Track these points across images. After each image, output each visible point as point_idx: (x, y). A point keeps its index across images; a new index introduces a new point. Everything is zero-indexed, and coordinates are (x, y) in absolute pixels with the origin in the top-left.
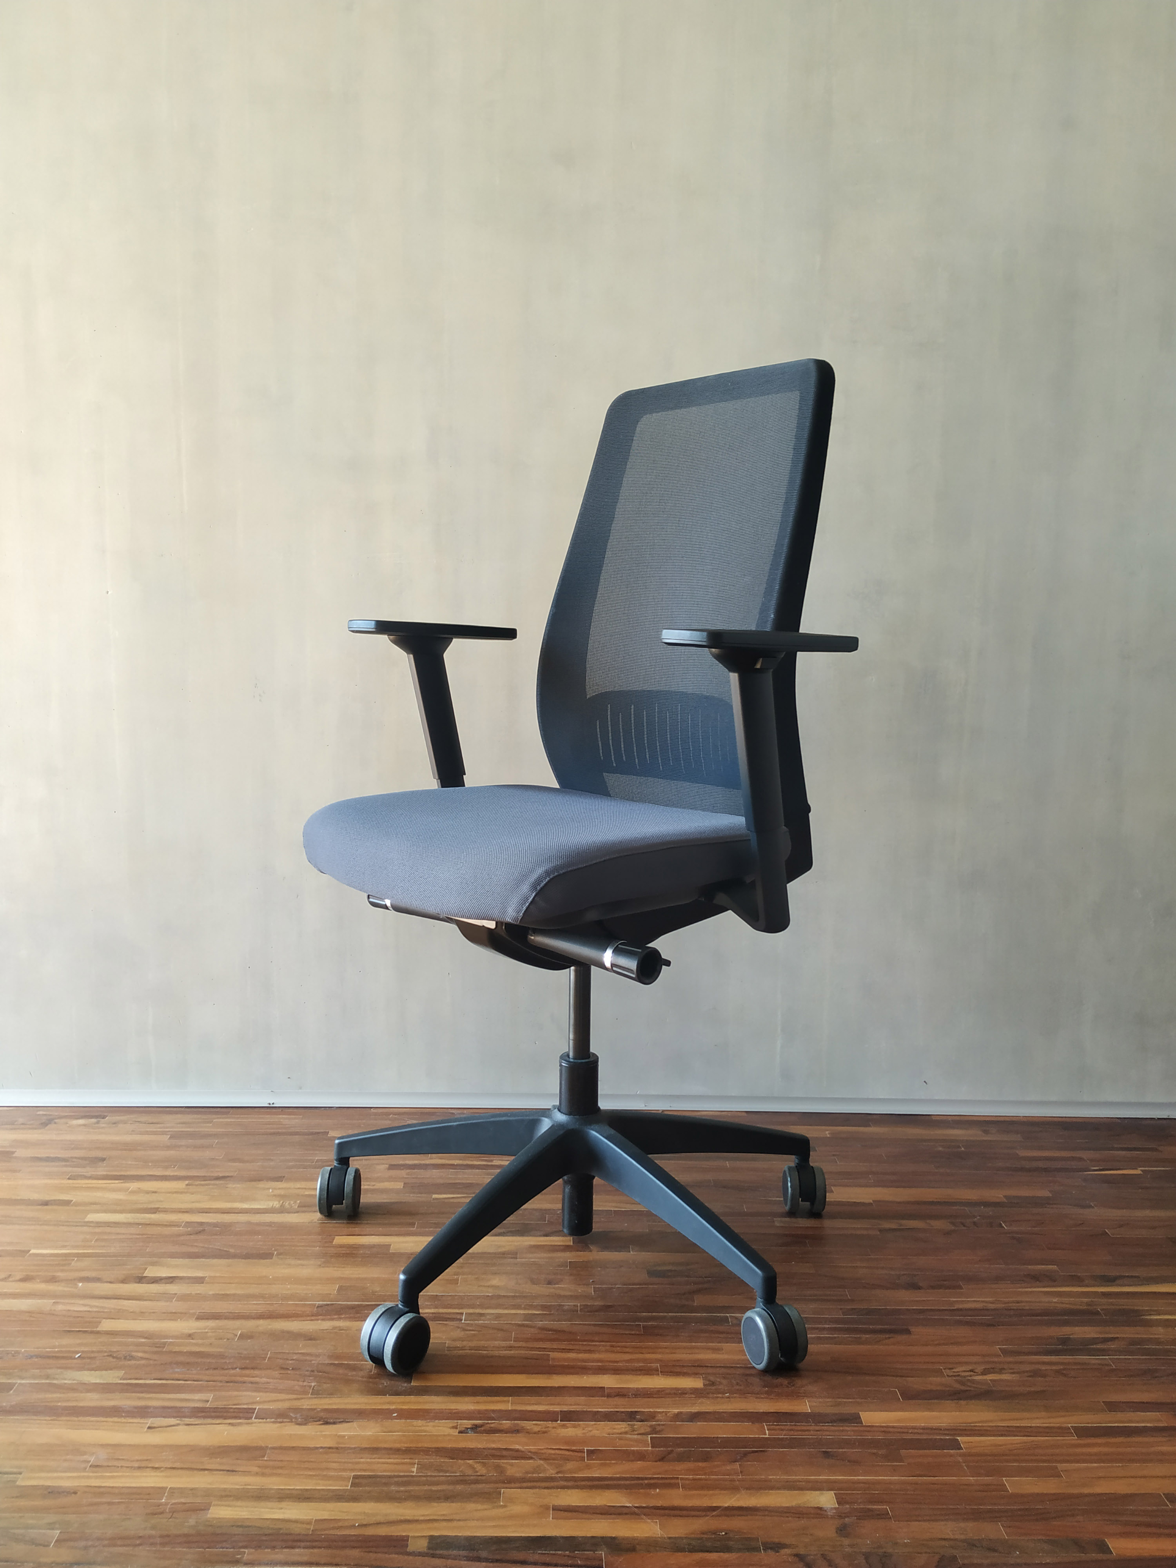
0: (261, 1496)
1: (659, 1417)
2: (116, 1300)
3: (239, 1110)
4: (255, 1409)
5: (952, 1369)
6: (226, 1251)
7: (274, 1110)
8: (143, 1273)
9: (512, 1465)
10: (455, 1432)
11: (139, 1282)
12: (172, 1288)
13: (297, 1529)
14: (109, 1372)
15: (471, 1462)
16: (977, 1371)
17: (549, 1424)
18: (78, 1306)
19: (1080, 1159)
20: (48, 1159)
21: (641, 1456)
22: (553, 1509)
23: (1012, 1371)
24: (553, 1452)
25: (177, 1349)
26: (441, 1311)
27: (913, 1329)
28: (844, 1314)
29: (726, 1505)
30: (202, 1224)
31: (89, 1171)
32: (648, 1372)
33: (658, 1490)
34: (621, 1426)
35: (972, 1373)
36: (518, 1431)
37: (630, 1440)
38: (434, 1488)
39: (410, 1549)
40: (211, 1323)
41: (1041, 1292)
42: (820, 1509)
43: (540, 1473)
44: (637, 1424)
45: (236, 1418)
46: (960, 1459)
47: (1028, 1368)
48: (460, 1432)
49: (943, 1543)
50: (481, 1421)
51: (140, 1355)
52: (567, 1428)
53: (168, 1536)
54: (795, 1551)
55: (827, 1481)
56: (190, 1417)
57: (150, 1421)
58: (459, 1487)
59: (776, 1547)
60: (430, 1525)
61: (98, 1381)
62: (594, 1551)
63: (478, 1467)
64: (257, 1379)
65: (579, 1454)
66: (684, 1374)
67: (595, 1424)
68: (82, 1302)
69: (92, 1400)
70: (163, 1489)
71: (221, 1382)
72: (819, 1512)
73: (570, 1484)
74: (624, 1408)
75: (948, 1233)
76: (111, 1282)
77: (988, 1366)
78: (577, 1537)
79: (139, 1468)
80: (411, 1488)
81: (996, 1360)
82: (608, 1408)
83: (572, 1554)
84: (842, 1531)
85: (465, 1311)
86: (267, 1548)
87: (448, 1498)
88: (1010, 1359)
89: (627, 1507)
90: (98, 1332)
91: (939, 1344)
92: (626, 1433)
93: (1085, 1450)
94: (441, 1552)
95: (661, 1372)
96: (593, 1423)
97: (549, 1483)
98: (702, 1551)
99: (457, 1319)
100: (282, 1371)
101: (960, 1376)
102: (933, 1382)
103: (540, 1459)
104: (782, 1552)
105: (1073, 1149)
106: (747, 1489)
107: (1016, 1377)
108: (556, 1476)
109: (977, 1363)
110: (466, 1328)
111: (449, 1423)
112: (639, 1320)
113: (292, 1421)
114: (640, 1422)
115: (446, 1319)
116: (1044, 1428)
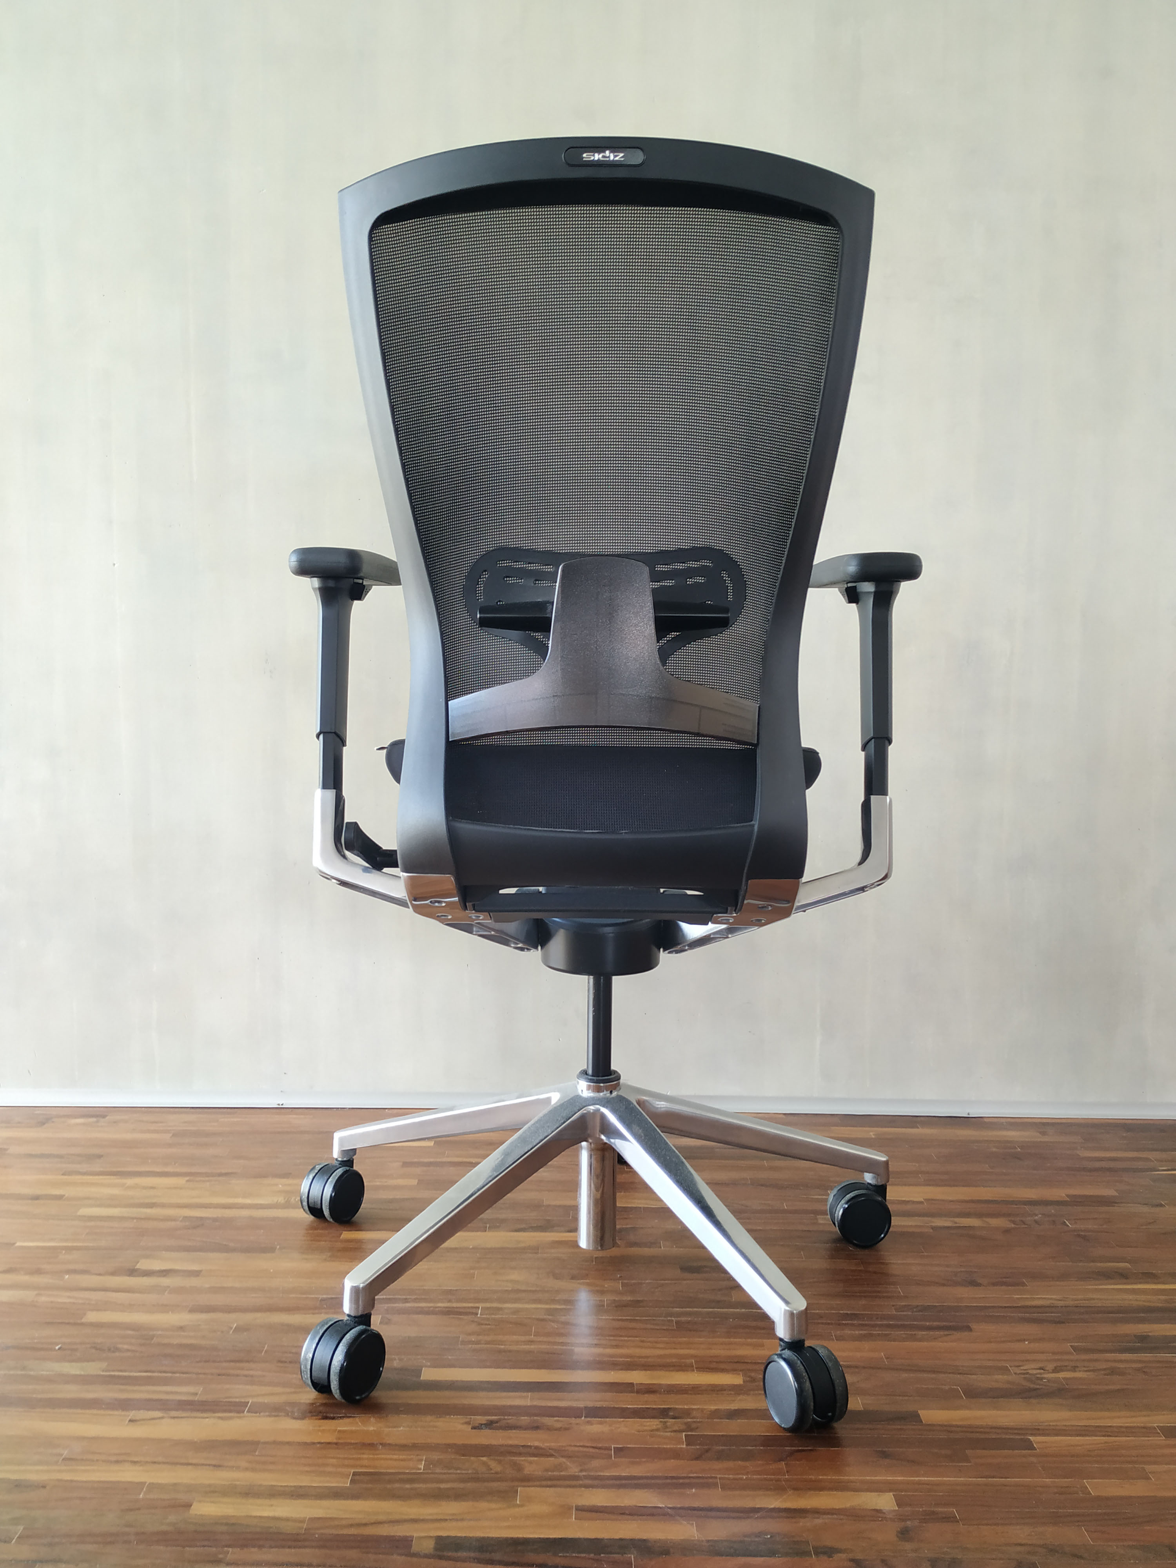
0: (250, 1493)
1: (694, 1413)
2: (103, 1292)
3: (246, 1110)
4: (249, 1402)
5: (1020, 1366)
6: (225, 1245)
7: (283, 1111)
8: (135, 1266)
9: (531, 1463)
10: (468, 1428)
11: (130, 1275)
12: (165, 1281)
13: (288, 1528)
14: (90, 1363)
15: (484, 1459)
16: (1047, 1369)
17: (573, 1420)
18: (63, 1298)
19: (1147, 1160)
20: (42, 1156)
21: (676, 1455)
22: (576, 1509)
23: (1086, 1369)
24: (577, 1449)
25: (166, 1341)
26: (455, 1305)
27: (974, 1326)
28: (896, 1310)
29: (772, 1507)
30: (201, 1218)
31: (84, 1167)
32: (681, 1367)
33: (694, 1490)
34: (653, 1423)
35: (1042, 1371)
36: (537, 1428)
37: (662, 1437)
38: (443, 1486)
39: (415, 1548)
40: (204, 1316)
41: (1114, 1289)
42: (879, 1511)
43: (561, 1471)
44: (671, 1421)
45: (225, 1411)
46: (1034, 1459)
47: (1104, 1365)
48: (473, 1428)
49: (1021, 1549)
50: (496, 1417)
51: (126, 1347)
52: (592, 1424)
53: (143, 1533)
54: (851, 1556)
55: (883, 1482)
56: (177, 1410)
57: (132, 1414)
58: (470, 1485)
59: (829, 1552)
60: (437, 1525)
61: (78, 1373)
62: (622, 1554)
63: (493, 1464)
64: (251, 1373)
65: (606, 1452)
66: (723, 1370)
67: (623, 1421)
68: (68, 1294)
69: (72, 1391)
70: (142, 1484)
71: (212, 1374)
72: (877, 1515)
73: (596, 1482)
74: (655, 1405)
75: (1007, 1231)
76: (100, 1275)
77: (1059, 1364)
78: (603, 1539)
79: (117, 1462)
80: (416, 1486)
81: (1067, 1357)
82: (637, 1405)
83: (597, 1557)
84: (904, 1534)
85: (481, 1305)
86: (254, 1547)
87: (458, 1496)
88: (1085, 1357)
89: (660, 1508)
90: (82, 1324)
91: (1004, 1342)
92: (658, 1430)
94: (450, 1554)
95: (696, 1368)
96: (622, 1419)
97: (572, 1481)
98: (744, 1555)
99: (472, 1313)
100: (280, 1364)
101: (1028, 1373)
102: (999, 1380)
103: (562, 1457)
104: (837, 1556)
105: (1138, 1150)
106: (795, 1489)
107: (1091, 1375)
108: (580, 1474)
109: (1047, 1361)
110: (482, 1322)
111: (461, 1419)
112: (671, 1315)
113: (288, 1415)
114: (673, 1419)
115: (460, 1313)
116: (1127, 1427)
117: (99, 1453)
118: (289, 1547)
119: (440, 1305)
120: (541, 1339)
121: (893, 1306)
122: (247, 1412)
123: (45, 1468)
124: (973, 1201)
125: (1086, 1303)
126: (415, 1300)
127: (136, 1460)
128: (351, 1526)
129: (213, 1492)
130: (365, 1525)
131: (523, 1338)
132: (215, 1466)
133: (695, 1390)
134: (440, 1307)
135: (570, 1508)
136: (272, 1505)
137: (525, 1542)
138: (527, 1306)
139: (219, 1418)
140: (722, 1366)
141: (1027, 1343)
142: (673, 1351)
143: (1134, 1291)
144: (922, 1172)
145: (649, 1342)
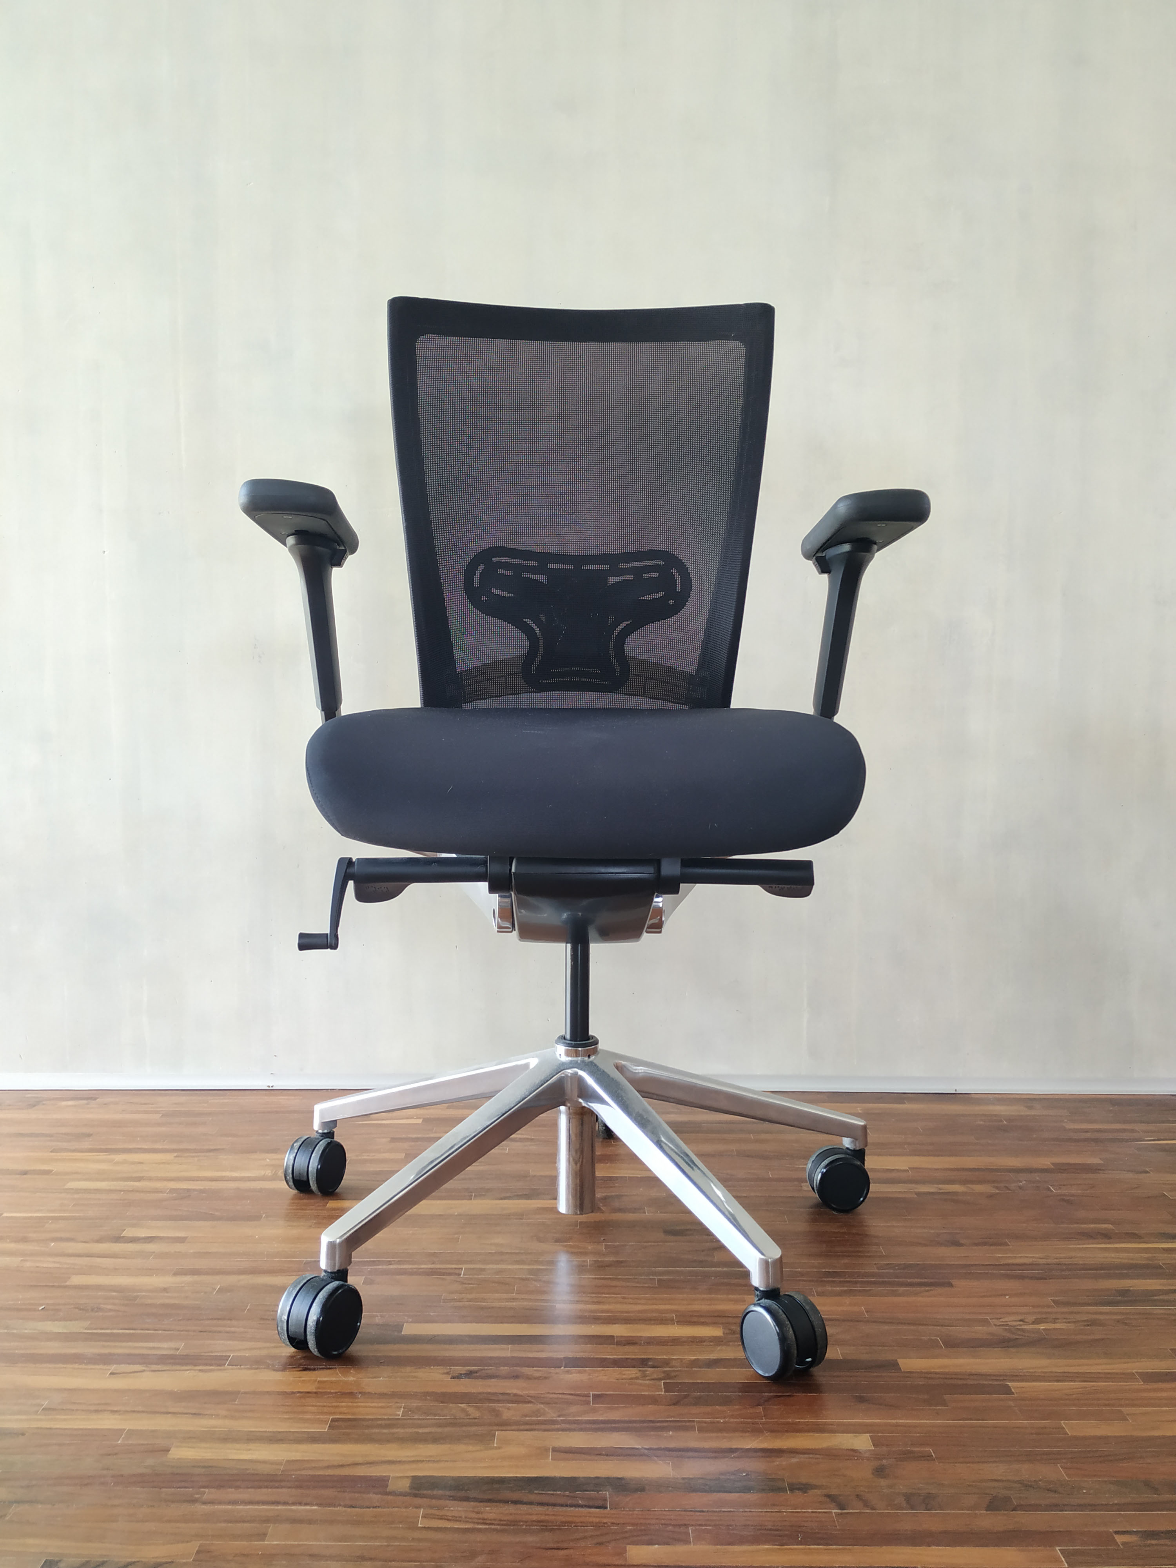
0: (228, 1438)
1: (674, 1363)
2: (89, 1258)
3: (237, 1092)
4: (230, 1356)
5: (1000, 1319)
6: (211, 1214)
7: (272, 1092)
8: (121, 1234)
9: (509, 1409)
10: (448, 1378)
11: (115, 1242)
12: (150, 1247)
13: (267, 1469)
14: (74, 1322)
15: (462, 1406)
16: (1027, 1321)
17: (552, 1370)
18: (48, 1263)
19: (1133, 1131)
21: (654, 1400)
22: (553, 1451)
23: (1067, 1320)
24: (555, 1396)
25: (149, 1301)
26: (438, 1266)
27: (955, 1282)
28: (878, 1268)
29: (748, 1447)
30: (188, 1190)
31: (73, 1145)
32: (662, 1321)
33: (671, 1433)
34: (632, 1372)
35: (1021, 1323)
36: (516, 1377)
37: (641, 1385)
38: (420, 1431)
39: (391, 1488)
40: (188, 1279)
41: (1096, 1248)
42: (855, 1451)
43: (539, 1417)
44: (650, 1370)
45: (207, 1364)
46: (1011, 1403)
47: (1084, 1317)
48: (453, 1378)
49: (996, 1484)
50: (476, 1368)
51: (110, 1307)
52: (571, 1373)
53: (122, 1476)
54: (826, 1492)
55: (860, 1424)
56: (156, 1364)
57: (113, 1368)
58: (448, 1430)
59: (805, 1488)
60: (414, 1466)
61: (61, 1331)
62: (598, 1491)
63: (471, 1411)
64: (233, 1329)
65: (584, 1398)
66: (703, 1324)
67: (603, 1370)
68: (50, 1259)
69: (54, 1348)
70: (121, 1431)
71: (194, 1331)
72: (853, 1454)
73: (573, 1426)
74: (635, 1356)
75: (991, 1196)
76: (85, 1242)
77: (1039, 1316)
78: (579, 1478)
79: (97, 1411)
80: (394, 1430)
81: (1049, 1310)
82: (617, 1355)
84: (880, 1472)
85: (464, 1267)
86: (230, 1487)
87: (436, 1439)
88: (1065, 1310)
89: (637, 1449)
90: (65, 1287)
91: (985, 1296)
92: (637, 1378)
93: (1152, 1395)
94: (425, 1492)
95: (677, 1322)
96: (601, 1369)
97: (548, 1425)
98: (719, 1492)
99: (456, 1274)
100: (262, 1322)
101: (1008, 1324)
102: (980, 1331)
103: (542, 1403)
104: (811, 1492)
105: (1125, 1122)
106: (772, 1431)
107: (1071, 1326)
108: (558, 1418)
109: (1029, 1313)
110: (465, 1281)
111: (442, 1369)
112: (655, 1274)
113: (268, 1368)
114: (651, 1368)
115: (444, 1274)
116: (1105, 1373)
117: (80, 1404)
118: (267, 1487)
119: (423, 1266)
120: (523, 1296)
121: (875, 1264)
122: (228, 1365)
123: (24, 1417)
124: (958, 1170)
125: (1068, 1261)
126: (399, 1263)
127: (116, 1409)
128: (328, 1467)
129: (190, 1438)
130: (342, 1466)
131: (505, 1296)
132: (195, 1414)
133: (676, 1341)
134: (423, 1268)
135: (546, 1450)
136: (250, 1450)
137: (501, 1481)
138: (510, 1267)
139: (200, 1370)
140: (702, 1320)
141: (1007, 1297)
142: (655, 1307)
143: (1117, 1250)
144: (909, 1144)
145: (631, 1298)
